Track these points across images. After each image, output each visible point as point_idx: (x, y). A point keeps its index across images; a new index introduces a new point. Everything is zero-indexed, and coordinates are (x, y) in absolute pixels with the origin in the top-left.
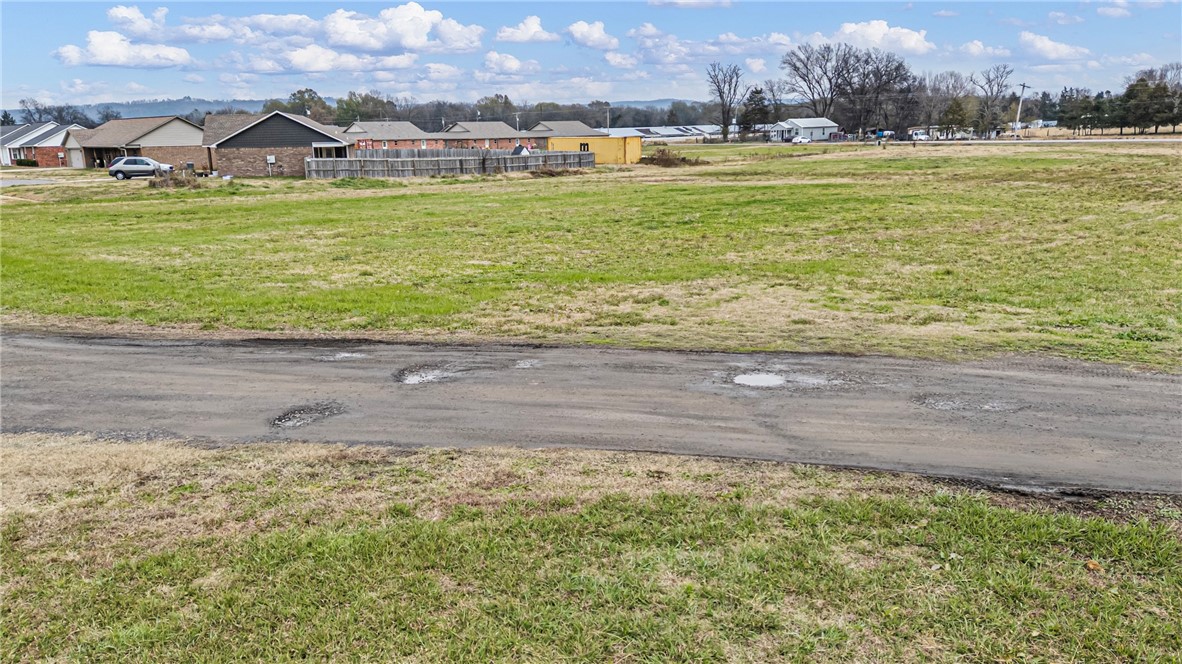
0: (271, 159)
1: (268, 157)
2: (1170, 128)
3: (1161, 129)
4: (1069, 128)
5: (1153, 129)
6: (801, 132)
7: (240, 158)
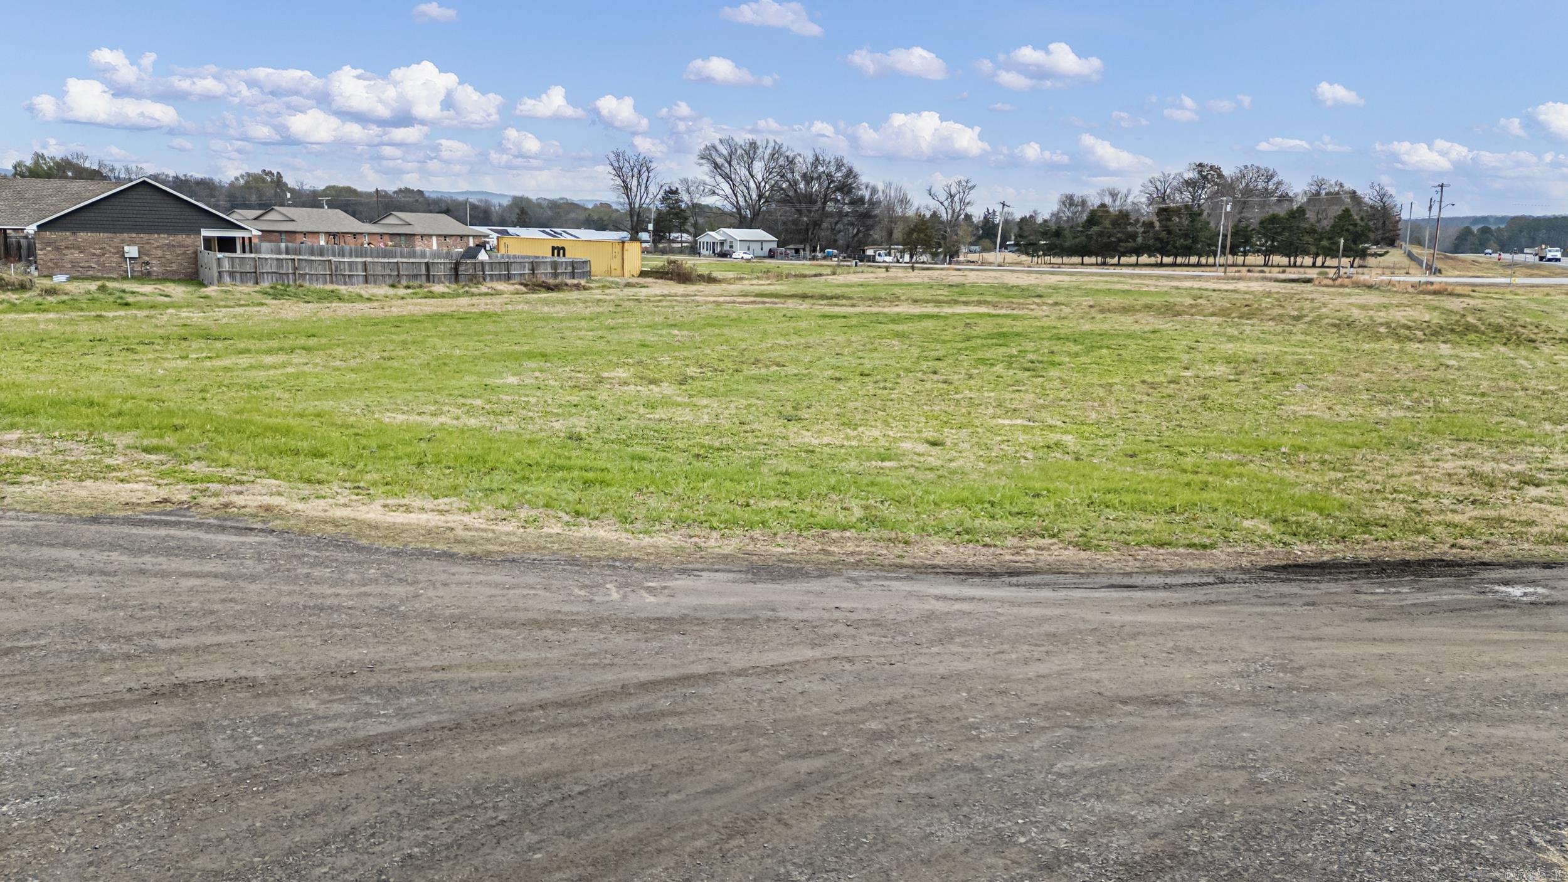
0: (132, 251)
1: (126, 249)
2: (1133, 259)
3: (1124, 260)
4: (1028, 254)
5: (1115, 260)
6: (737, 245)
7: (78, 248)
